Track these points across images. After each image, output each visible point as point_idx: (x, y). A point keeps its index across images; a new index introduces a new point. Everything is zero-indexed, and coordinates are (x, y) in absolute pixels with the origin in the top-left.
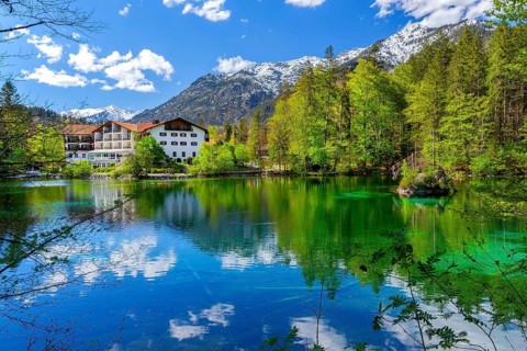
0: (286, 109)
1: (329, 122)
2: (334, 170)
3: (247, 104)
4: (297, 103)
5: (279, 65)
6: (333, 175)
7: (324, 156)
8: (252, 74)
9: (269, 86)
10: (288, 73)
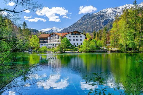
0: (117, 26)
1: (136, 30)
2: (139, 50)
3: (102, 24)
4: (122, 23)
5: (116, 8)
6: (138, 52)
7: (134, 44)
8: (105, 12)
9: (112, 17)
10: (119, 11)
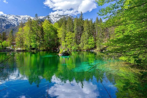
1: (37, 36)
2: (39, 49)
5: (17, 16)
6: (39, 51)
7: (36, 45)
8: (6, 18)
9: (13, 22)
